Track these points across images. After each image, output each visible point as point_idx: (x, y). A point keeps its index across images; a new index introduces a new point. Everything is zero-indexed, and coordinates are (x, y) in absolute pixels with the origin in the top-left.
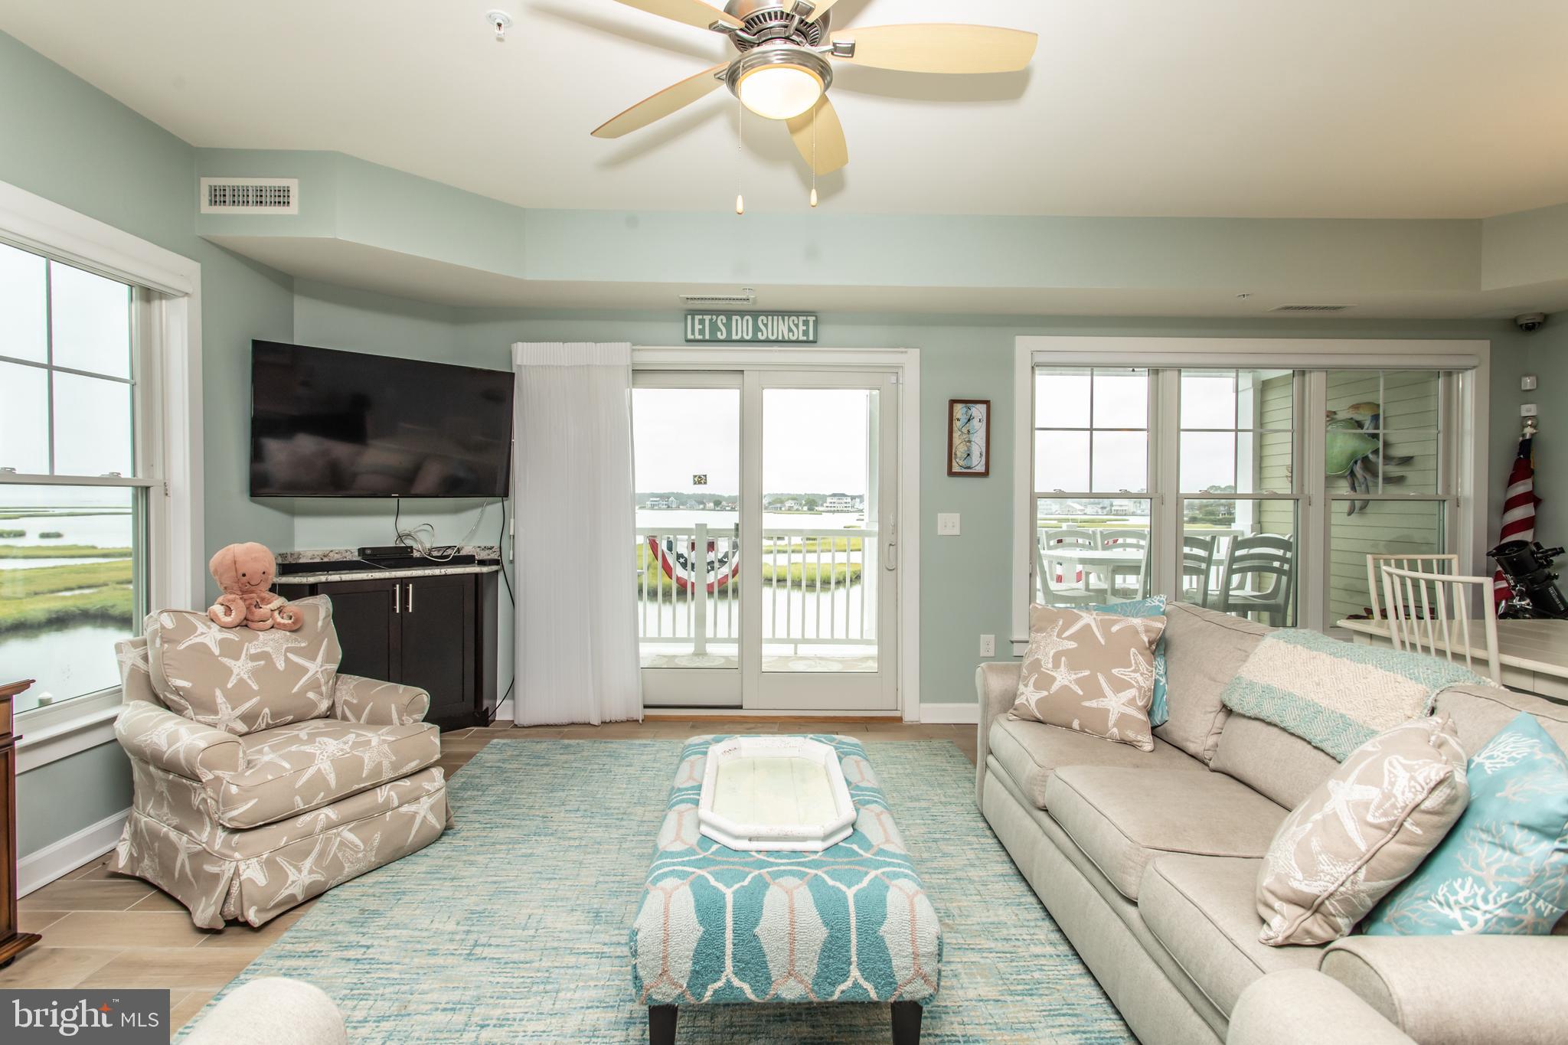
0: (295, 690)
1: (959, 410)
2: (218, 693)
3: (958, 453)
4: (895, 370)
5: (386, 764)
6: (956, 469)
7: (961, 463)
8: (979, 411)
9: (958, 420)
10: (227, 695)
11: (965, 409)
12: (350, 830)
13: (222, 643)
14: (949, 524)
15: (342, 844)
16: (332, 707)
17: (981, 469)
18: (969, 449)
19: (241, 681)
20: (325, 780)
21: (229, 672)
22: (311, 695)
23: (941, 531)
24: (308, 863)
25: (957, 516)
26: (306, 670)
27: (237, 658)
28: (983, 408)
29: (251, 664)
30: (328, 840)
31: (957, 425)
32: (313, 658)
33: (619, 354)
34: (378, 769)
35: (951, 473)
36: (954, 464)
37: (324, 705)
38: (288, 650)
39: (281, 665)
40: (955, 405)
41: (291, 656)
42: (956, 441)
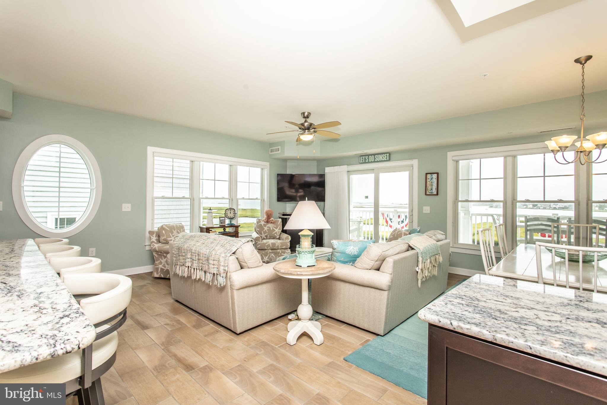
0: (273, 233)
1: (429, 176)
2: (262, 232)
3: (428, 189)
4: (412, 166)
5: (279, 246)
6: (428, 193)
7: (430, 192)
8: (435, 176)
9: (429, 179)
10: (263, 232)
11: (431, 176)
12: (273, 254)
13: (264, 224)
14: (427, 210)
15: (272, 256)
16: (279, 238)
17: (435, 193)
18: (432, 187)
19: (266, 230)
20: (270, 246)
21: (264, 229)
22: (275, 235)
23: (424, 212)
24: (267, 257)
25: (429, 207)
26: (275, 231)
27: (265, 227)
28: (436, 175)
29: (267, 228)
30: (270, 255)
31: (428, 180)
32: (277, 229)
33: (345, 168)
34: (278, 246)
35: (426, 194)
36: (427, 192)
37: (278, 237)
38: (273, 227)
39: (272, 229)
40: (427, 174)
41: (273, 228)
42: (428, 185)
